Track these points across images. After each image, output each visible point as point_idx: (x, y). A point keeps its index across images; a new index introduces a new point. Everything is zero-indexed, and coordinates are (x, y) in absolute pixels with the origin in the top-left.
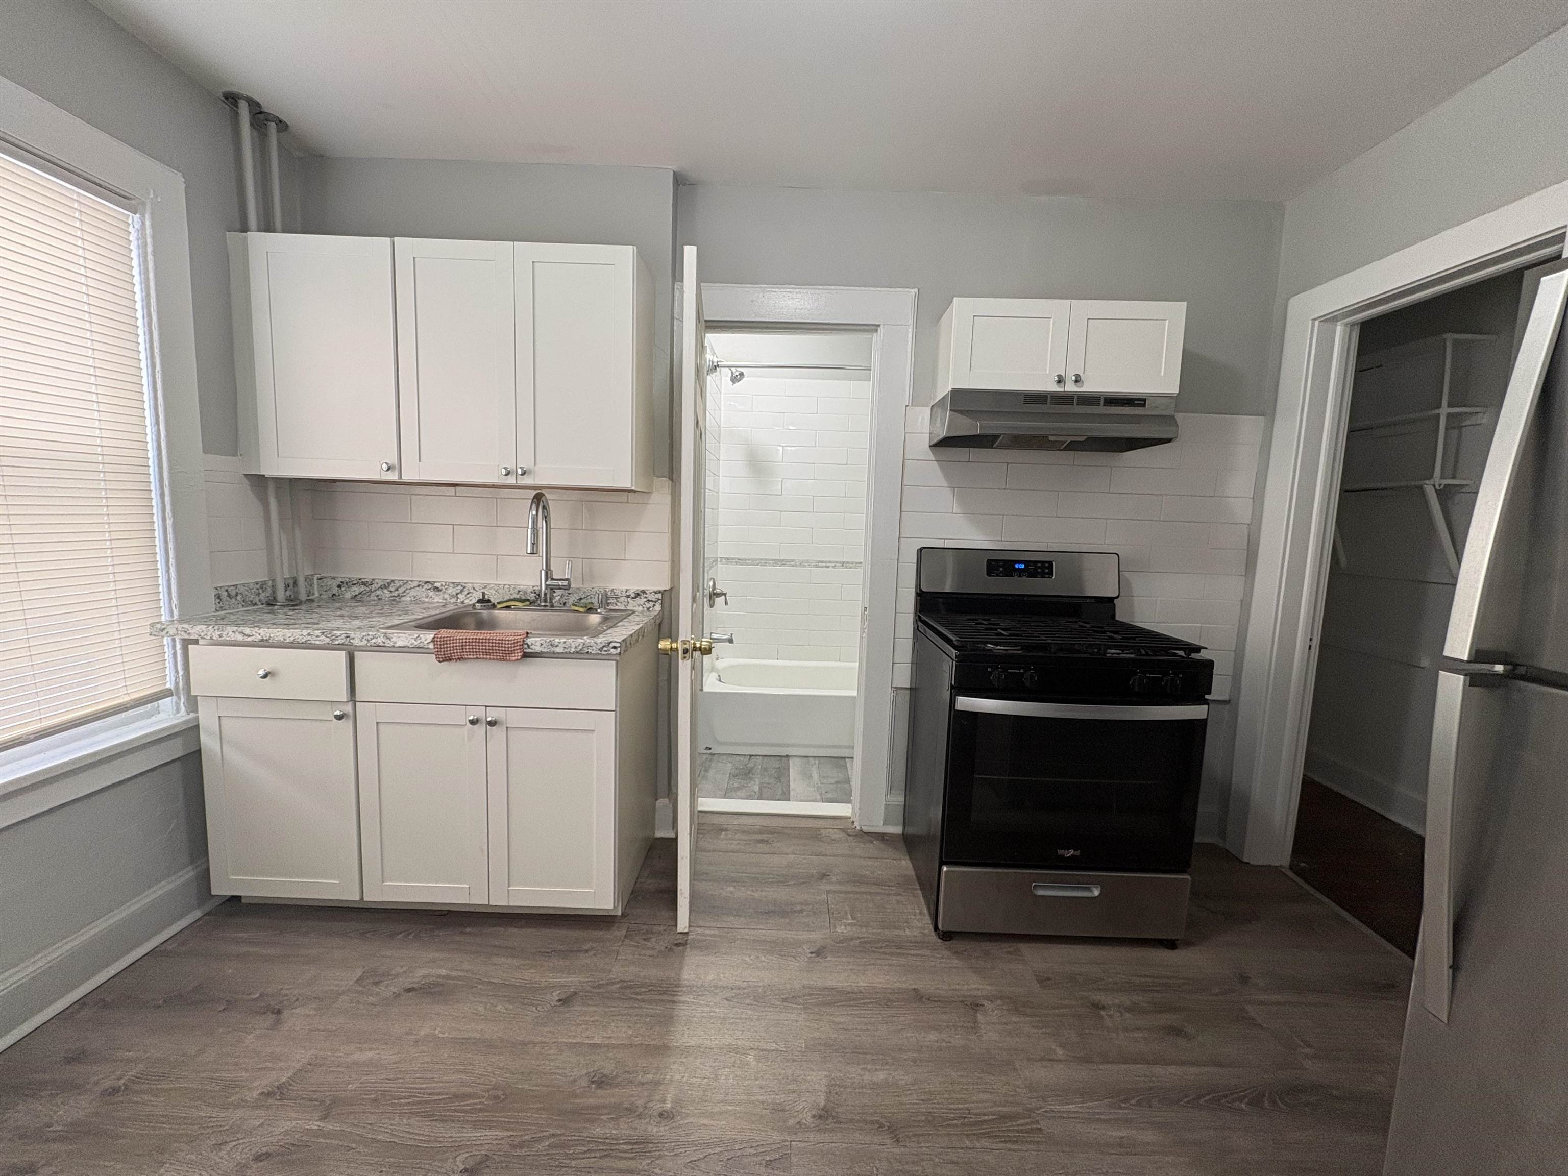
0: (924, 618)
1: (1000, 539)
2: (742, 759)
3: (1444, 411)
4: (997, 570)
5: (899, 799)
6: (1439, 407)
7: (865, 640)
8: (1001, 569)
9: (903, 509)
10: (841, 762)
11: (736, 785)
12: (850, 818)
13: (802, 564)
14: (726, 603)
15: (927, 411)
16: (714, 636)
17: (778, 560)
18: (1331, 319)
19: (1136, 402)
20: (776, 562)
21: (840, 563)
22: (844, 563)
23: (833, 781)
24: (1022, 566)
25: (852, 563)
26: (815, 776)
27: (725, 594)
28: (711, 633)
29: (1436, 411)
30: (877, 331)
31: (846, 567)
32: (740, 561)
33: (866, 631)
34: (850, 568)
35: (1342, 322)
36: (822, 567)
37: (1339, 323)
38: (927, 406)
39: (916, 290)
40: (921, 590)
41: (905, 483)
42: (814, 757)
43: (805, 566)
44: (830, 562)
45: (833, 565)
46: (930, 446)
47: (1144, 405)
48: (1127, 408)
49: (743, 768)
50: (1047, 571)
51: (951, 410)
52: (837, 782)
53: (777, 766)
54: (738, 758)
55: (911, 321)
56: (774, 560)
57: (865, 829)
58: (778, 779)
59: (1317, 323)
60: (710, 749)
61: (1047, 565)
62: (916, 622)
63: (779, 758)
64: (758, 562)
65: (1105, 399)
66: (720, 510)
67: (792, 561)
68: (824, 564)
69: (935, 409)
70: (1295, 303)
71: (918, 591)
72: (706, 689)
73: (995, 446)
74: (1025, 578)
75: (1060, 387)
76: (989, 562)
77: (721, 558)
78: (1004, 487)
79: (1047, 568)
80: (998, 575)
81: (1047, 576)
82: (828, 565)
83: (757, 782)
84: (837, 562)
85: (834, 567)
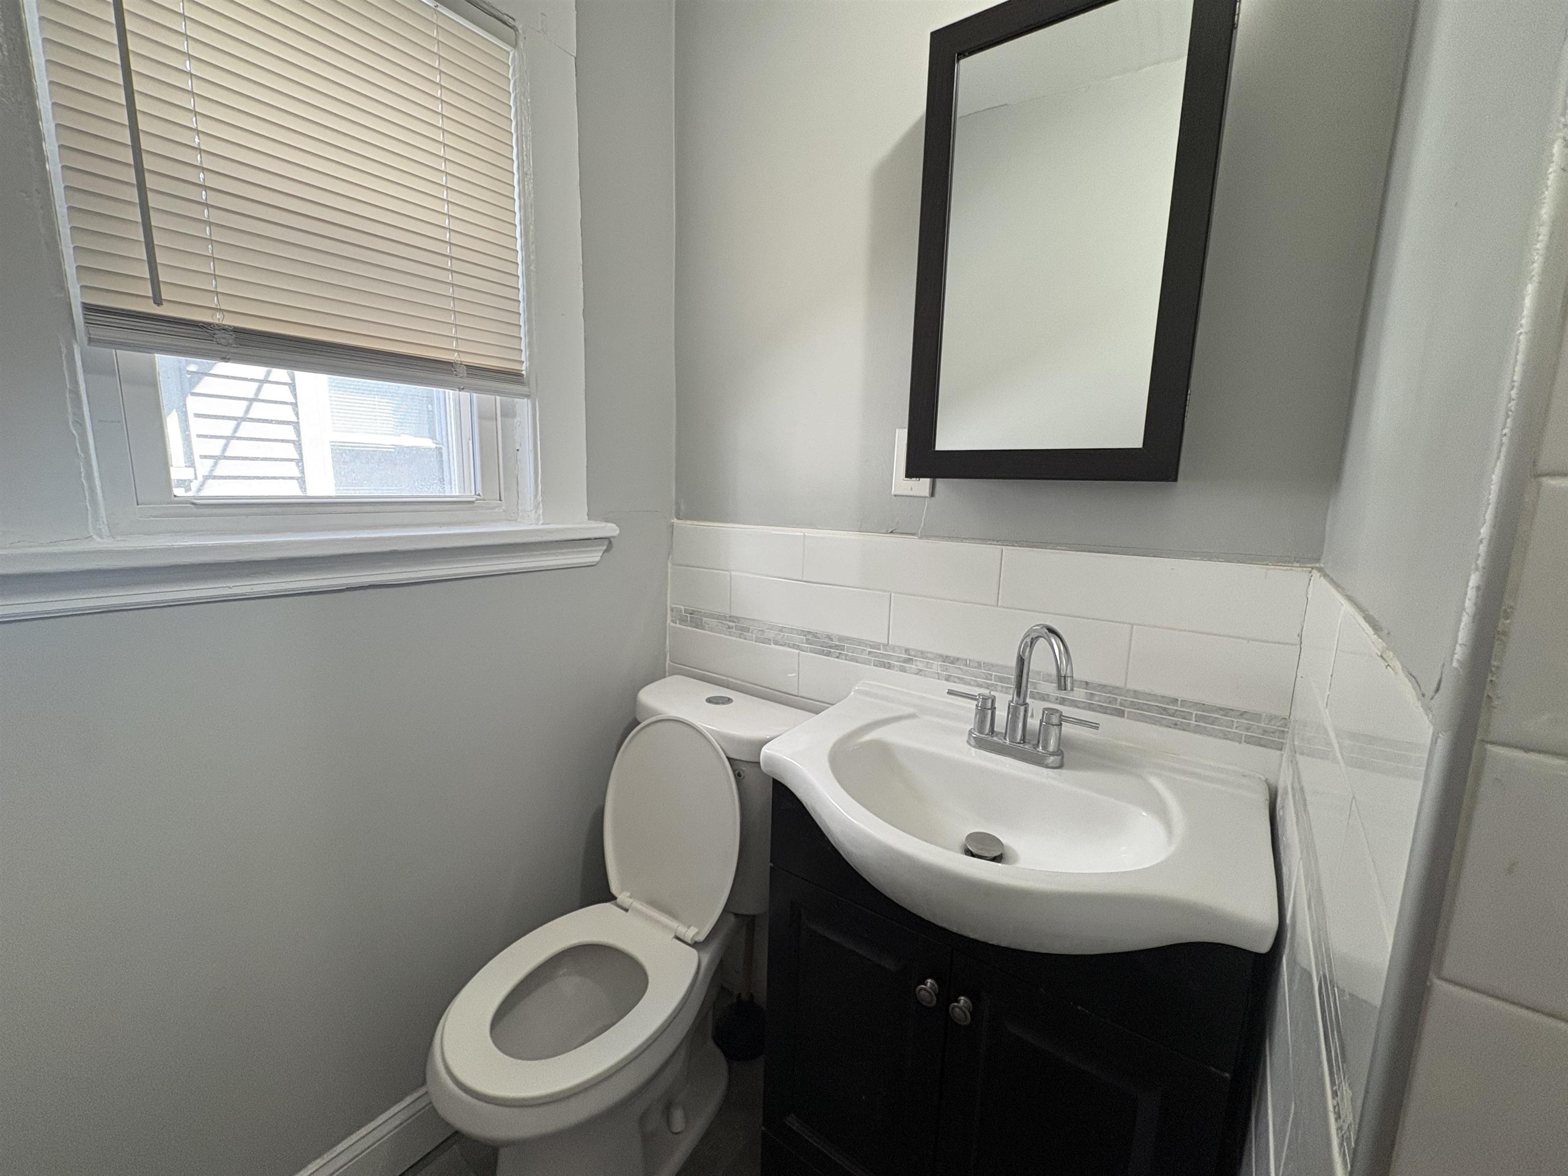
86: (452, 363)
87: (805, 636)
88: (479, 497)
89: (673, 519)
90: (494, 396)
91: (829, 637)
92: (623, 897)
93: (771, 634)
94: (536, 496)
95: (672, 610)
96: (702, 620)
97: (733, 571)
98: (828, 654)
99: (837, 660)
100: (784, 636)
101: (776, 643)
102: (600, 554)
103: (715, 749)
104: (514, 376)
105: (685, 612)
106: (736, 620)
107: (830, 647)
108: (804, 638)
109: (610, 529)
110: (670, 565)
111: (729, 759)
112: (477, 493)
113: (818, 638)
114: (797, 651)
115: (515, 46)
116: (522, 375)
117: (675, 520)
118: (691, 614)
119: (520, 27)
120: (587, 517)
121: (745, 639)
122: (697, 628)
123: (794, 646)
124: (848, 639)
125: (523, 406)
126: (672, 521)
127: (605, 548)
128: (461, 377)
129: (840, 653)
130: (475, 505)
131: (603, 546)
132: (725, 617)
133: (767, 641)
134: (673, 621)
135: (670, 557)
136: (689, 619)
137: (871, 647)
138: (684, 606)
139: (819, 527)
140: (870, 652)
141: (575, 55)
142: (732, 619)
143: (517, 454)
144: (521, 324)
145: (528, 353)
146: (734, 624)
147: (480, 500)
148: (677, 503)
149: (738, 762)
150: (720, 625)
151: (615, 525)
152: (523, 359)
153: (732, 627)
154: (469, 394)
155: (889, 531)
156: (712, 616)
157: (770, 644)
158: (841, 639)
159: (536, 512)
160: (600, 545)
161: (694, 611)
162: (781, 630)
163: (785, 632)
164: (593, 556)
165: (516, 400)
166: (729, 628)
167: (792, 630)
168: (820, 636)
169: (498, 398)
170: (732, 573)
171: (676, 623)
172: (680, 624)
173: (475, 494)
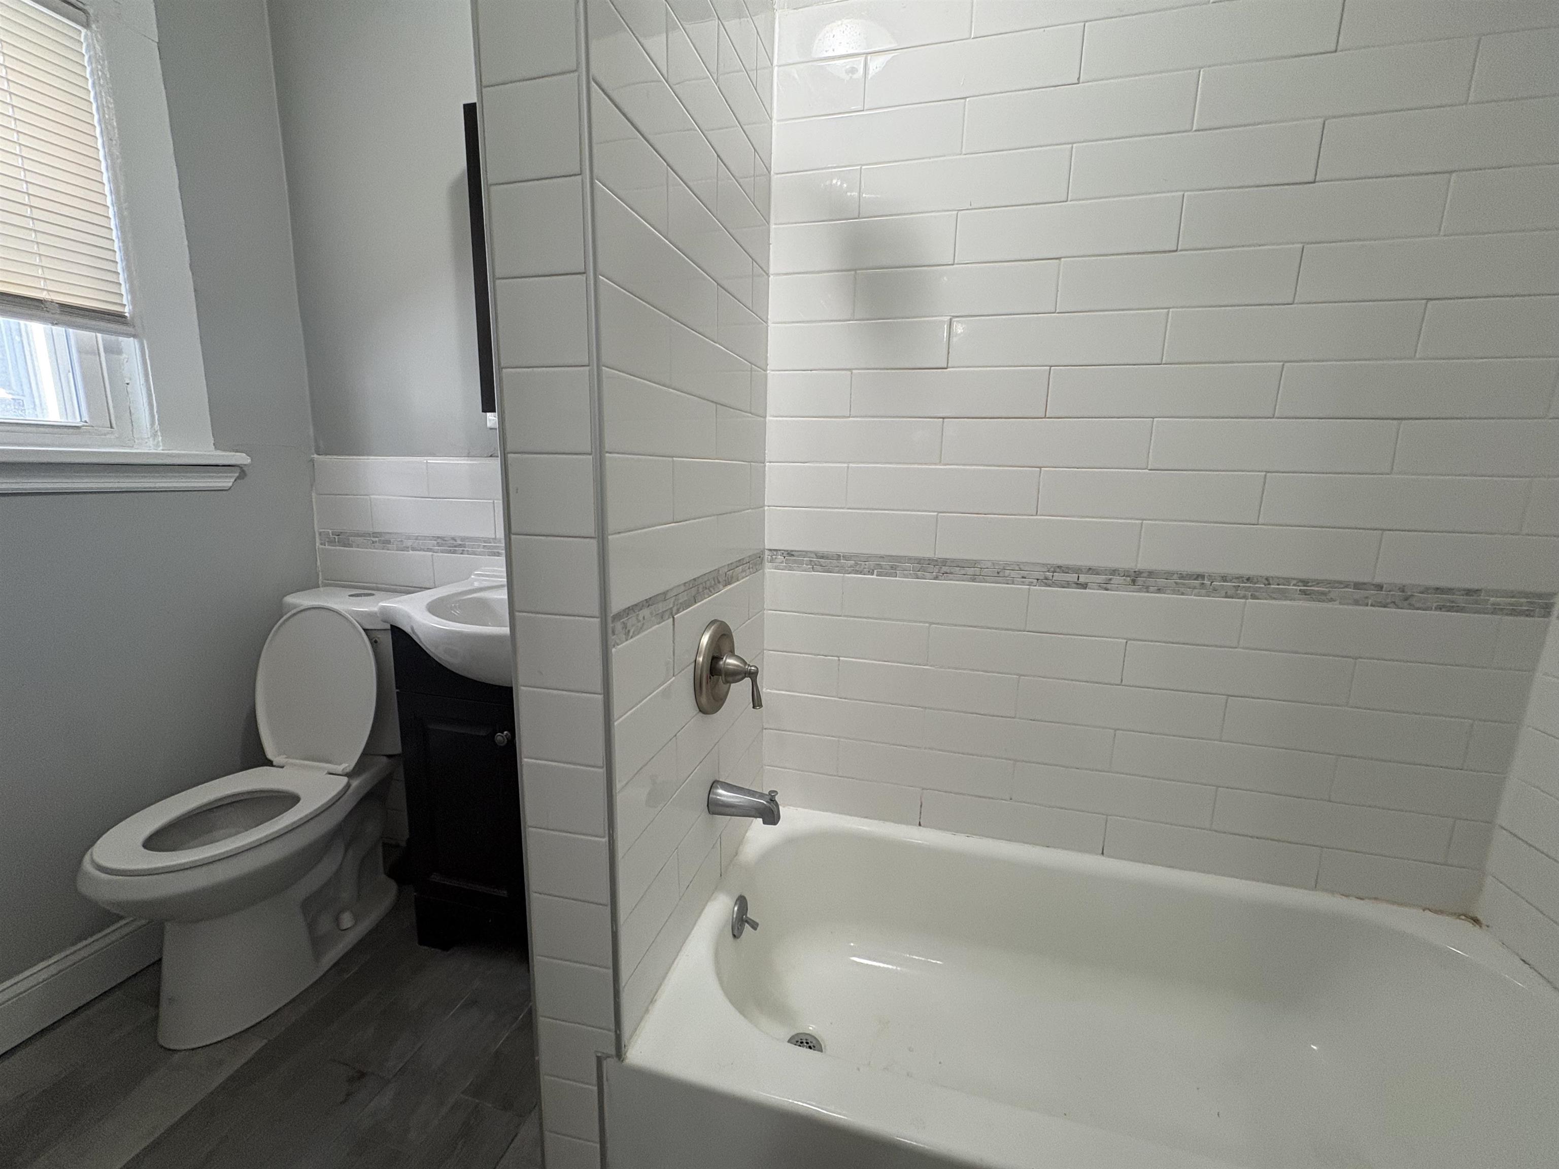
13: (1000, 574)
14: (756, 701)
16: (723, 794)
17: (932, 561)
20: (923, 566)
21: (1126, 574)
22: (1139, 574)
25: (1169, 576)
27: (753, 675)
28: (715, 784)
31: (1146, 589)
32: (823, 562)
34: (1159, 591)
36: (1067, 585)
43: (1012, 581)
44: (1091, 570)
45: (1101, 578)
56: (918, 560)
64: (872, 563)
67: (974, 563)
68: (1072, 577)
72: (636, 1050)
77: (775, 552)
82: (1083, 579)
84: (1114, 572)
85: (1105, 586)
86: (42, 300)
87: (435, 540)
88: (85, 424)
89: (313, 454)
90: (94, 334)
91: (454, 539)
92: (276, 760)
93: (409, 543)
94: (152, 424)
95: (320, 534)
96: (349, 539)
97: (373, 494)
98: (454, 552)
99: (461, 555)
100: (419, 543)
101: (414, 549)
102: (233, 480)
103: (351, 622)
104: (117, 318)
105: (332, 534)
106: (378, 536)
107: (455, 547)
108: (435, 542)
109: (241, 458)
110: (313, 494)
111: (365, 630)
112: (83, 420)
113: (446, 541)
114: (431, 553)
115: (87, 25)
116: (125, 317)
117: (315, 456)
118: (339, 535)
119: (91, 11)
120: (213, 447)
121: (388, 550)
122: (344, 547)
123: (429, 550)
124: (468, 538)
125: (130, 345)
126: (312, 456)
127: (237, 475)
128: (53, 314)
129: (463, 550)
130: (81, 430)
131: (235, 473)
132: (369, 534)
133: (406, 549)
134: (321, 544)
135: (314, 488)
136: (337, 540)
137: (485, 542)
138: (331, 529)
139: (438, 455)
140: (484, 546)
141: (157, 41)
142: (375, 535)
143: (127, 387)
144: (119, 271)
145: (129, 298)
146: (377, 539)
147: (86, 426)
148: (316, 441)
149: (374, 632)
150: (365, 541)
151: (244, 454)
152: (125, 302)
153: (376, 542)
154: (64, 329)
155: (490, 454)
156: (358, 535)
157: (409, 551)
158: (463, 539)
159: (154, 439)
160: (231, 472)
161: (341, 532)
162: (417, 538)
163: (420, 540)
164: (226, 481)
165: (121, 338)
166: (373, 543)
167: (425, 538)
168: (446, 539)
169: (99, 335)
170: (372, 497)
171: (325, 545)
172: (329, 545)
173: (81, 421)
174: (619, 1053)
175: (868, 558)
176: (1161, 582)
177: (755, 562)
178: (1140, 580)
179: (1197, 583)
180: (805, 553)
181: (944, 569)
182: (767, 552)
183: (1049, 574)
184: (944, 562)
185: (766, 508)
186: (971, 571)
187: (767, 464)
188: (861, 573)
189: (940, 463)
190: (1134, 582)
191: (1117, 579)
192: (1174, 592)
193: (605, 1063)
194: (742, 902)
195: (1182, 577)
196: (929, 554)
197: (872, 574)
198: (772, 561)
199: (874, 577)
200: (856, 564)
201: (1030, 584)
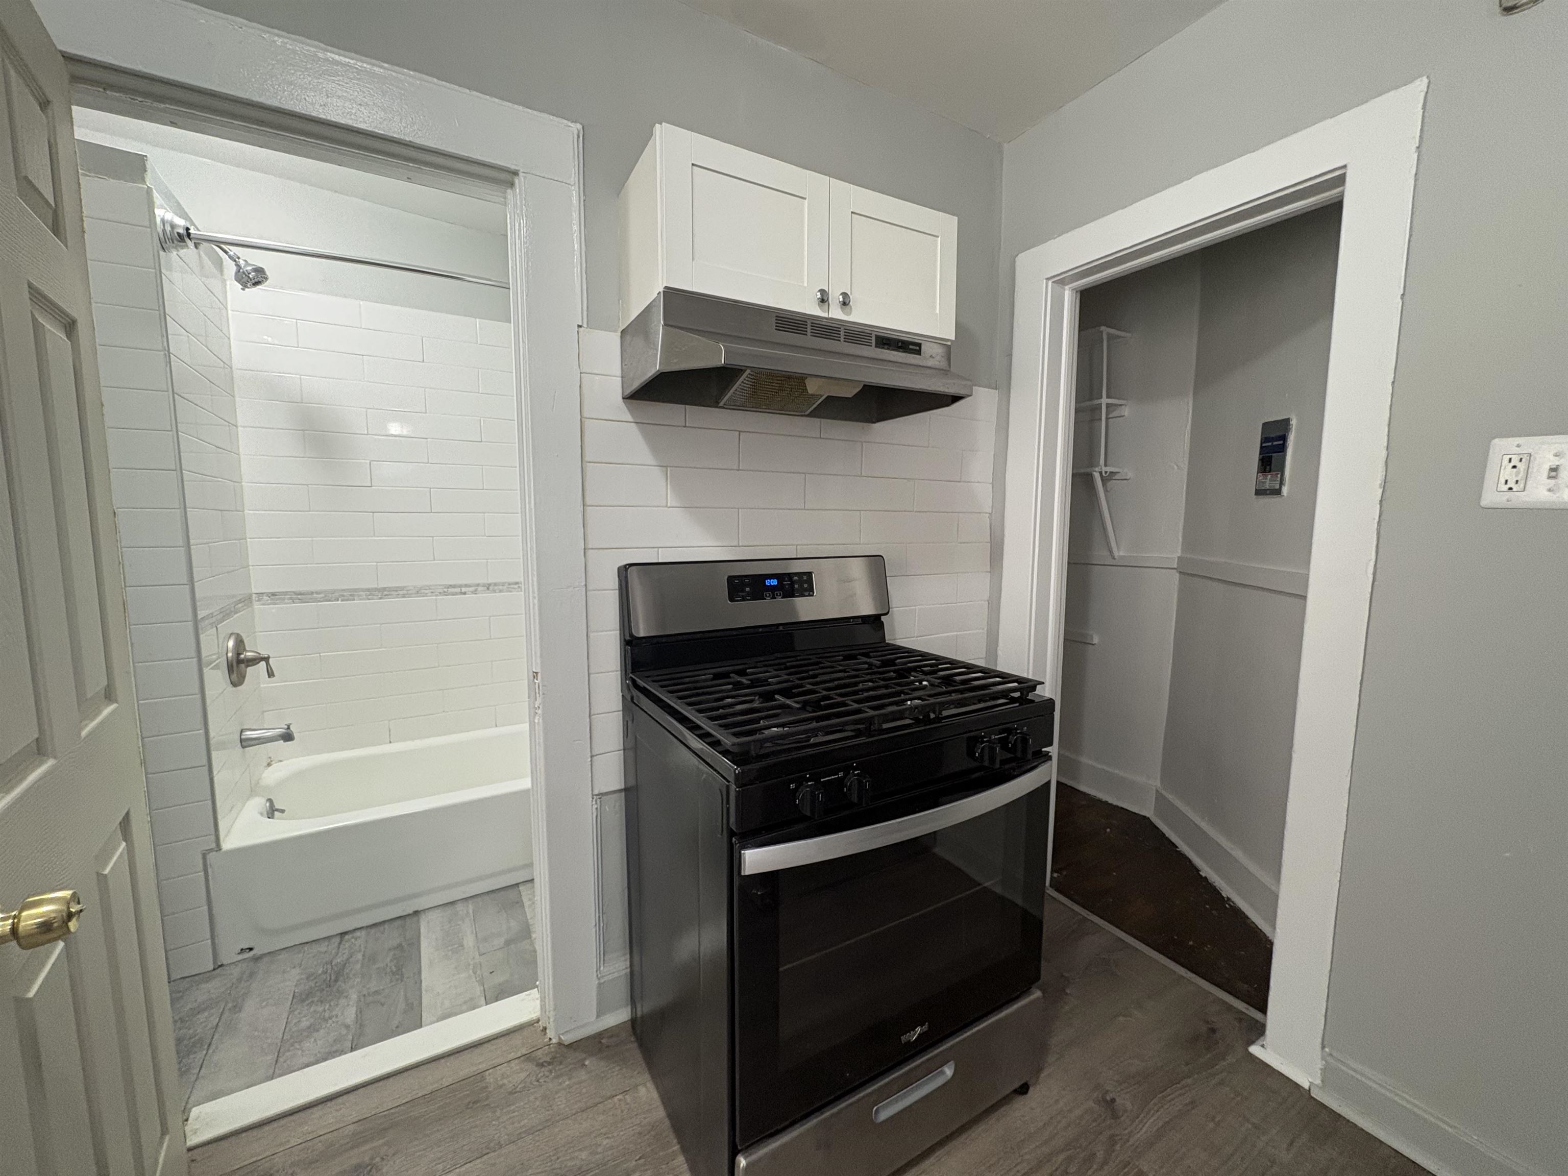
0: (641, 683)
1: (735, 543)
2: (323, 948)
3: (1104, 401)
4: (743, 591)
5: (619, 966)
6: (1101, 397)
7: (539, 729)
8: (748, 589)
9: (588, 502)
10: (512, 894)
11: (305, 1023)
12: (538, 1021)
13: (419, 592)
14: (271, 674)
15: (614, 339)
16: (249, 734)
17: (376, 589)
18: (1061, 281)
19: (911, 347)
20: (371, 593)
21: (484, 586)
22: (490, 585)
23: (501, 941)
24: (774, 582)
25: (503, 584)
26: (469, 941)
27: (266, 659)
28: (242, 731)
29: (1096, 402)
30: (512, 185)
31: (494, 591)
32: (300, 596)
33: (539, 712)
34: (501, 591)
35: (1071, 286)
36: (456, 594)
37: (1067, 287)
38: (615, 331)
39: (579, 126)
40: (631, 635)
41: (587, 459)
42: (466, 899)
43: (426, 595)
44: (466, 586)
45: (472, 589)
46: (623, 398)
47: (919, 352)
48: (900, 354)
49: (325, 972)
50: (806, 586)
51: (665, 325)
52: (508, 943)
53: (395, 942)
54: (315, 948)
55: (573, 179)
56: (368, 590)
57: (567, 1039)
58: (398, 973)
59: (1050, 283)
60: (251, 949)
61: (805, 578)
62: (625, 688)
63: (399, 922)
64: (337, 594)
65: (877, 337)
66: (246, 512)
67: (402, 588)
68: (458, 590)
69: (628, 338)
70: (1024, 260)
71: (628, 638)
72: (229, 843)
73: (721, 404)
74: (779, 599)
75: (824, 312)
76: (731, 579)
77: (260, 594)
78: (736, 467)
79: (806, 582)
80: (744, 600)
81: (807, 593)
82: (464, 590)
83: (354, 997)
84: (478, 585)
85: (475, 592)
174: (218, 847)
175: (334, 591)
176: (501, 587)
177: (247, 600)
178: (491, 588)
179: (516, 586)
180: (286, 593)
181: (386, 593)
182: (254, 596)
183: (446, 590)
184: (384, 589)
185: (251, 567)
186: (401, 593)
187: (249, 540)
188: (329, 601)
189: (374, 536)
190: (488, 589)
191: (480, 589)
192: (507, 591)
193: (208, 857)
194: (270, 801)
195: (509, 584)
196: (374, 586)
197: (338, 600)
198: (259, 600)
199: (339, 602)
200: (326, 596)
201: (437, 596)
